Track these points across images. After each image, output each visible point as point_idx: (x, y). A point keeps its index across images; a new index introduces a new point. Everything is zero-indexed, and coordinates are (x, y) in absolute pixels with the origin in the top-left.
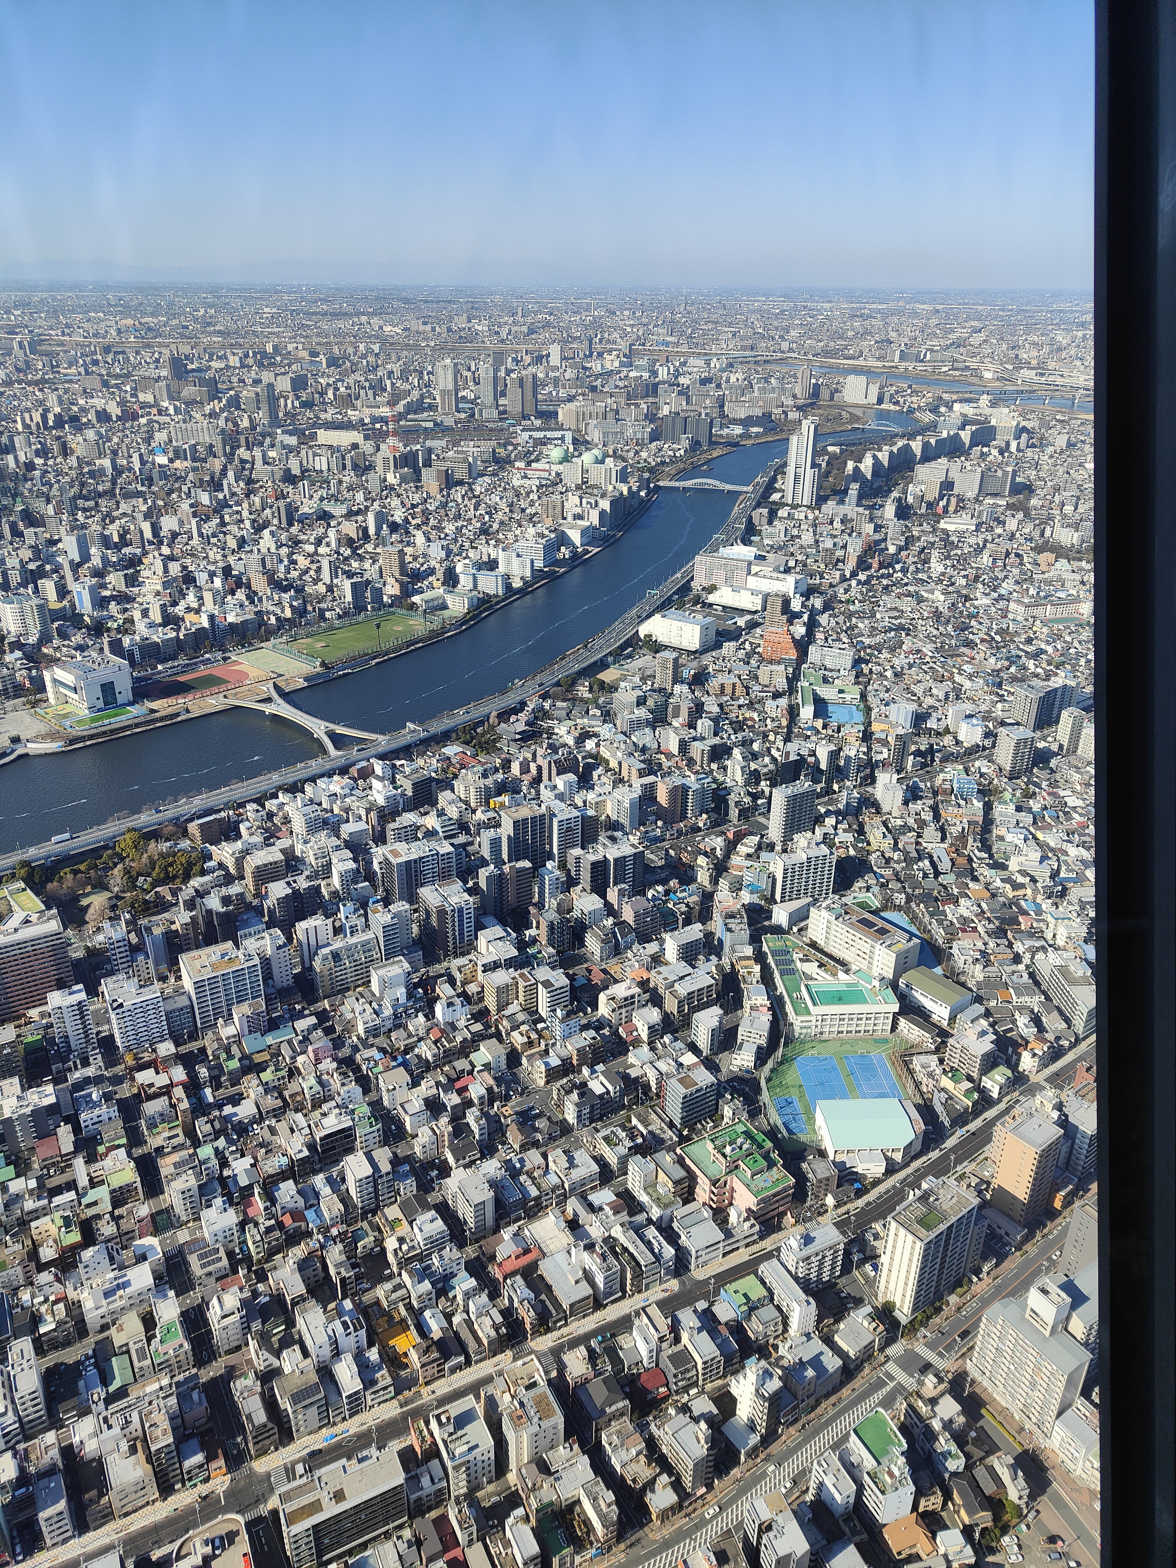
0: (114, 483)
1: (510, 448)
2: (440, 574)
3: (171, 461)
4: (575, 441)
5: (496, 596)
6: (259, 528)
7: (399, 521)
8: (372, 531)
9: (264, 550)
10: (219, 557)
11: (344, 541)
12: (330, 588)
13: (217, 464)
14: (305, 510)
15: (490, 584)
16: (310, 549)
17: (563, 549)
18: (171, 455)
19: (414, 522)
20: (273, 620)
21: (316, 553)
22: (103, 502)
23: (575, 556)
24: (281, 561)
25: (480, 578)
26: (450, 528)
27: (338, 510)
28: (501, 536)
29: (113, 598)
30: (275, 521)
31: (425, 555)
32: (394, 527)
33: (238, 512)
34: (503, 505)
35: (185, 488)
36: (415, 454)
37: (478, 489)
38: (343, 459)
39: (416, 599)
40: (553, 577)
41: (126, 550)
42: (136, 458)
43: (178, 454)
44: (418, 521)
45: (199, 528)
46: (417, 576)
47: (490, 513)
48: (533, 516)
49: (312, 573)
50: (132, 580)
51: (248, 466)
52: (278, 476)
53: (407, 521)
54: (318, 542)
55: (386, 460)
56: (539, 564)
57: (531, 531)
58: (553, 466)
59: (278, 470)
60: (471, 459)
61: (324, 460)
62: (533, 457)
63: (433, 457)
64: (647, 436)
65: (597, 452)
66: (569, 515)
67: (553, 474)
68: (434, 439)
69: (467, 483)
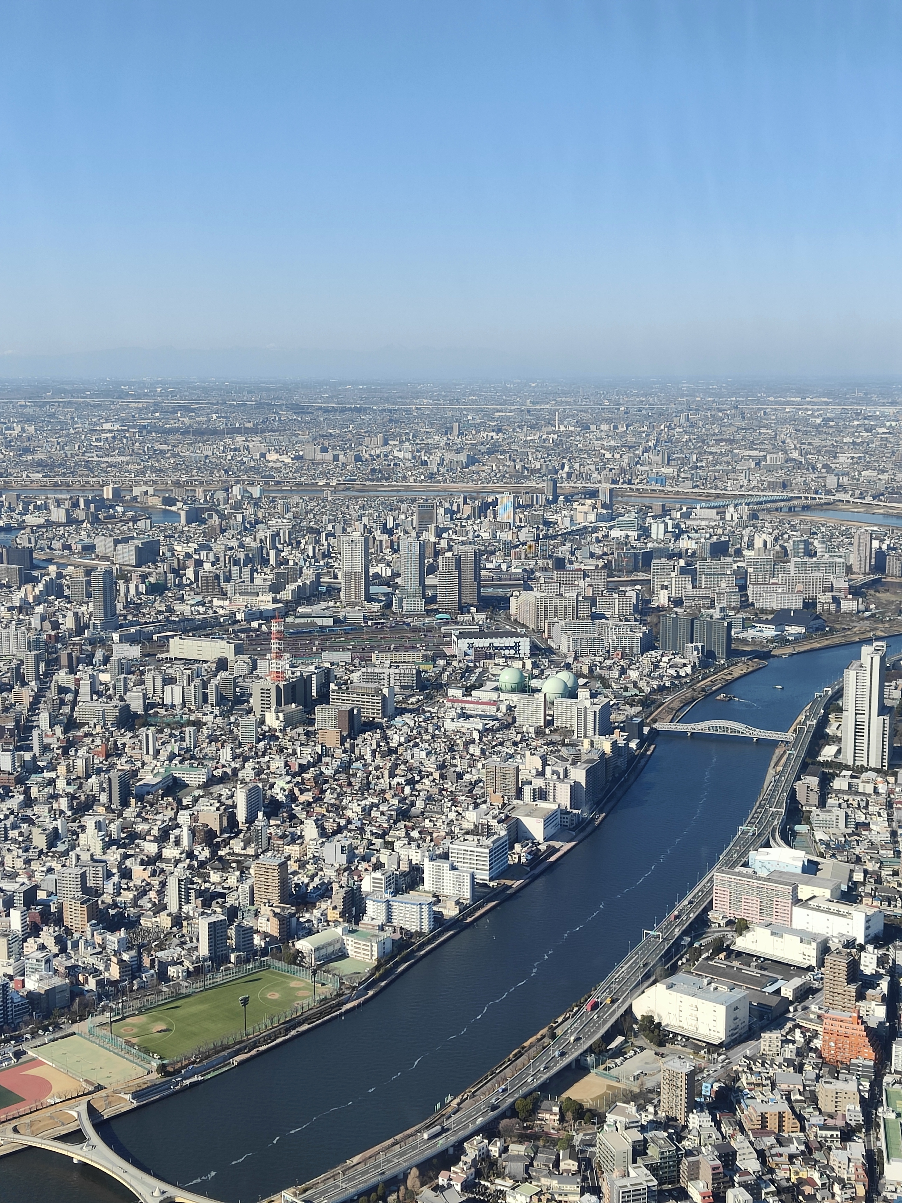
1: (441, 661)
2: (338, 894)
4: (536, 650)
5: (421, 934)
6: (82, 809)
7: (282, 799)
8: (241, 816)
9: (85, 857)
11: (200, 836)
12: (177, 921)
13: (22, 696)
14: (147, 778)
15: (412, 915)
16: (150, 847)
17: (518, 848)
19: (301, 799)
20: (92, 985)
21: (159, 857)
23: (537, 858)
24: (109, 875)
25: (395, 906)
26: (354, 809)
27: (194, 777)
28: (427, 824)
30: (103, 798)
31: (316, 860)
32: (273, 809)
33: (51, 782)
34: (430, 766)
36: (305, 682)
37: (395, 738)
38: (204, 685)
39: (303, 944)
40: (503, 896)
44: (308, 796)
46: (305, 899)
47: (412, 782)
48: (473, 785)
49: (153, 895)
51: (69, 697)
52: (110, 719)
53: (292, 798)
54: (163, 837)
55: (265, 691)
56: (483, 877)
57: (472, 817)
58: (503, 696)
59: (112, 708)
60: (386, 691)
61: (177, 690)
62: (474, 678)
63: (332, 686)
64: (637, 643)
65: (565, 676)
66: (527, 791)
67: (503, 709)
68: (333, 648)
69: (379, 726)
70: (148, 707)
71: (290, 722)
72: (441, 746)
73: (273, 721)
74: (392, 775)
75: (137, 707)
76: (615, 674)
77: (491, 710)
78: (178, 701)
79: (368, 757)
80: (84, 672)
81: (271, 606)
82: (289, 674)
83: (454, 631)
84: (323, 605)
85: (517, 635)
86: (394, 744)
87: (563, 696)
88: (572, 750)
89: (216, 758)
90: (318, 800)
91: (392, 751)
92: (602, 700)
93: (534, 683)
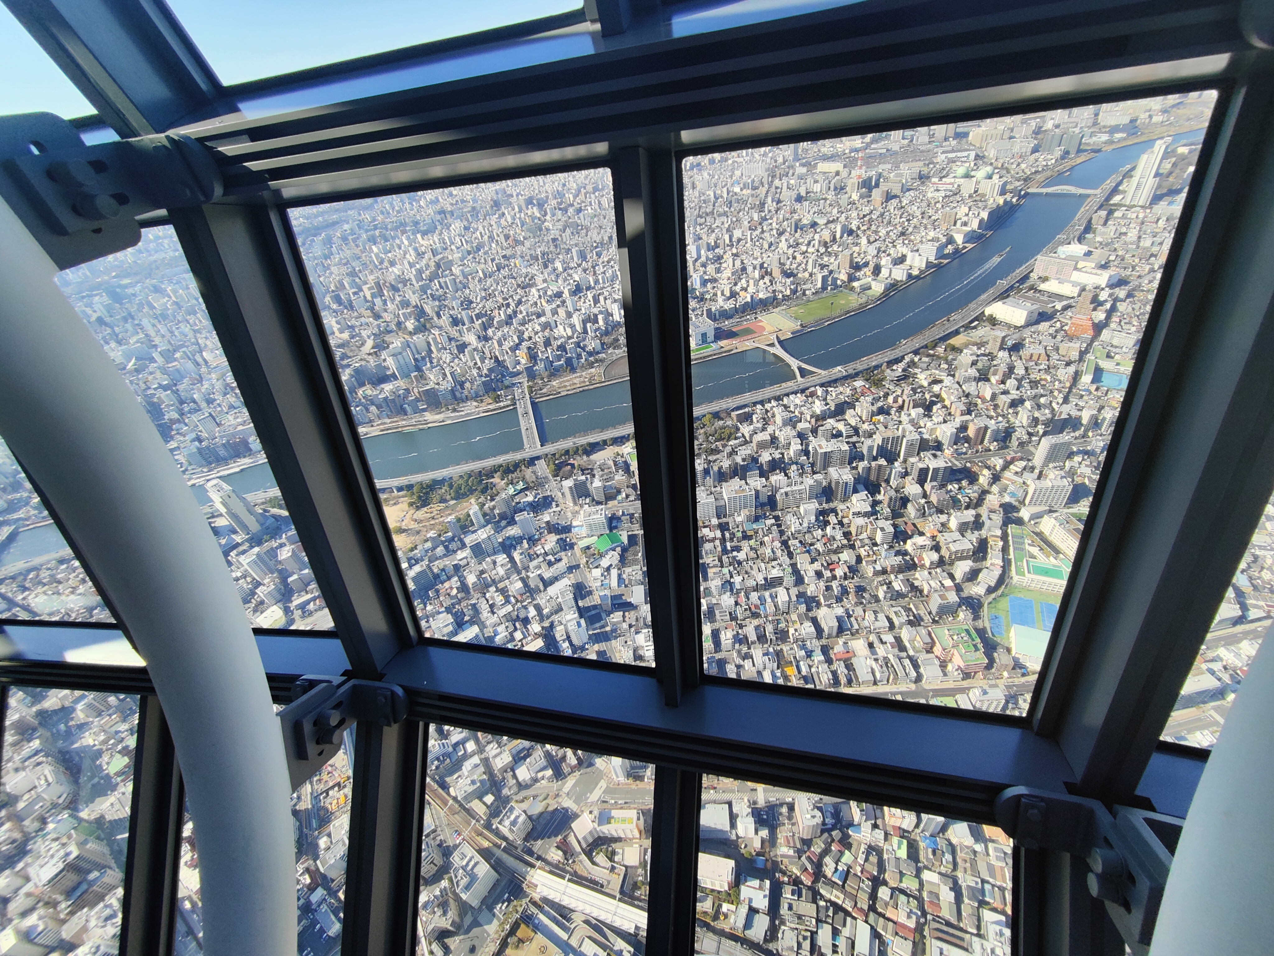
0: (714, 206)
1: (931, 166)
2: (871, 266)
3: (741, 190)
4: (977, 157)
5: (901, 281)
6: (781, 234)
7: (854, 228)
8: (838, 236)
9: (781, 252)
10: (759, 254)
11: (822, 243)
12: (811, 275)
13: (762, 191)
14: (805, 221)
15: (899, 274)
16: (804, 248)
17: (949, 247)
18: (742, 185)
19: (862, 228)
20: (780, 296)
21: (806, 252)
22: (708, 219)
23: (957, 251)
24: (789, 258)
25: (893, 270)
26: (883, 232)
27: (822, 221)
28: (912, 237)
29: (709, 280)
30: (789, 230)
31: (865, 252)
32: (851, 232)
33: (771, 224)
34: (918, 213)
35: (746, 209)
36: (870, 179)
37: (905, 202)
38: (830, 183)
39: (856, 284)
40: (939, 266)
41: (717, 251)
42: (725, 190)
43: (745, 186)
44: (865, 228)
45: (751, 234)
46: (857, 267)
47: (909, 220)
48: (935, 221)
49: (803, 265)
50: (718, 271)
51: (779, 191)
52: (793, 199)
53: (859, 228)
54: (809, 244)
55: (853, 184)
56: (932, 259)
57: (932, 234)
58: (957, 180)
59: (794, 194)
60: (904, 181)
61: (819, 185)
62: (945, 172)
63: (881, 180)
64: (1029, 150)
65: (989, 169)
66: (959, 223)
67: (956, 186)
68: (884, 163)
69: (898, 197)
70: (807, 193)
71: (862, 197)
72: (924, 204)
73: (855, 197)
74: (901, 218)
75: (803, 194)
76: (1014, 166)
77: (950, 187)
78: (819, 190)
79: (892, 211)
80: (784, 180)
81: (860, 145)
82: (863, 176)
83: (940, 150)
84: (883, 143)
85: (969, 150)
86: (903, 204)
87: (986, 178)
88: (984, 203)
89: (831, 213)
90: (868, 229)
91: (902, 207)
92: (1004, 179)
93: (973, 173)
